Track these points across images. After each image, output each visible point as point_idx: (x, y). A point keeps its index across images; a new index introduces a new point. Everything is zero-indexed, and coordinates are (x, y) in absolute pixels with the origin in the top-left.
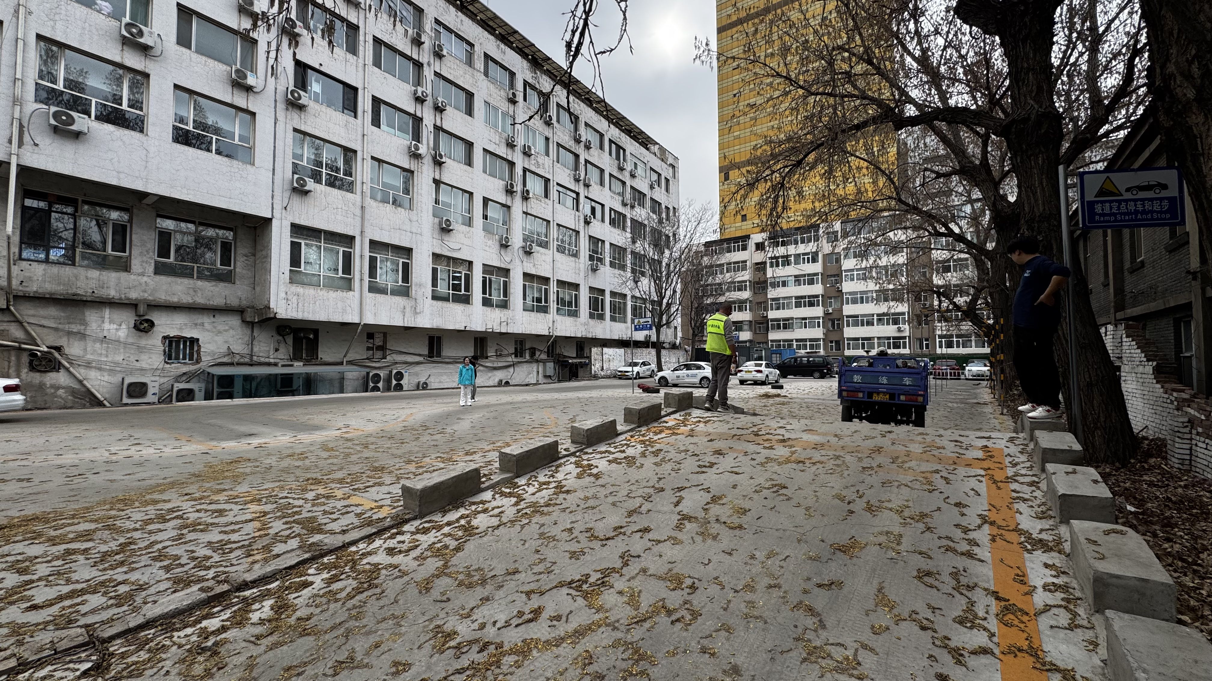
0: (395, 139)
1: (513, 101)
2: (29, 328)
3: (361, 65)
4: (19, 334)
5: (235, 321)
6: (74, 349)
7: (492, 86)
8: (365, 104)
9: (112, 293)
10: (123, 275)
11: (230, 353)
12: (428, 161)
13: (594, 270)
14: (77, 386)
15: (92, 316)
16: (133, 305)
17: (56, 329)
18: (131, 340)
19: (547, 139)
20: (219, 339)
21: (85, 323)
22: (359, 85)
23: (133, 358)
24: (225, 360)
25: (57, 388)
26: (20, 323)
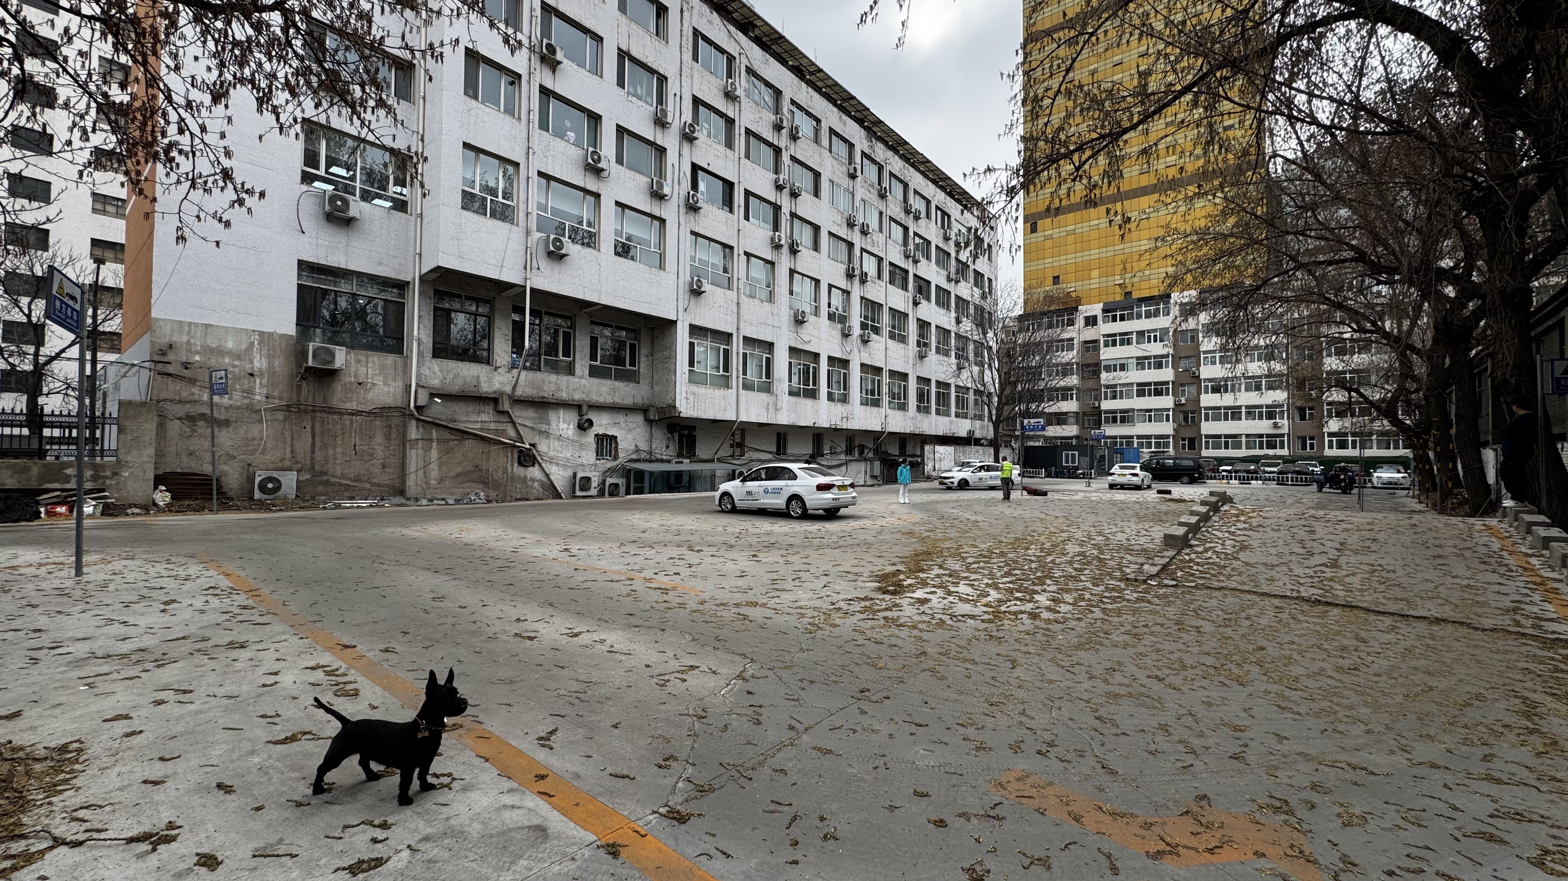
0: (761, 230)
1: (853, 177)
2: (519, 428)
3: (736, 159)
4: (512, 433)
5: (639, 419)
6: (543, 447)
7: (835, 163)
8: (739, 198)
9: (564, 395)
10: (571, 378)
11: (637, 450)
12: (785, 250)
13: (922, 357)
14: (544, 479)
15: (552, 416)
16: (578, 407)
17: (532, 428)
18: (576, 438)
19: (881, 213)
20: (629, 436)
21: (549, 424)
22: (735, 180)
23: (577, 455)
24: (634, 457)
25: (533, 480)
26: (514, 423)
